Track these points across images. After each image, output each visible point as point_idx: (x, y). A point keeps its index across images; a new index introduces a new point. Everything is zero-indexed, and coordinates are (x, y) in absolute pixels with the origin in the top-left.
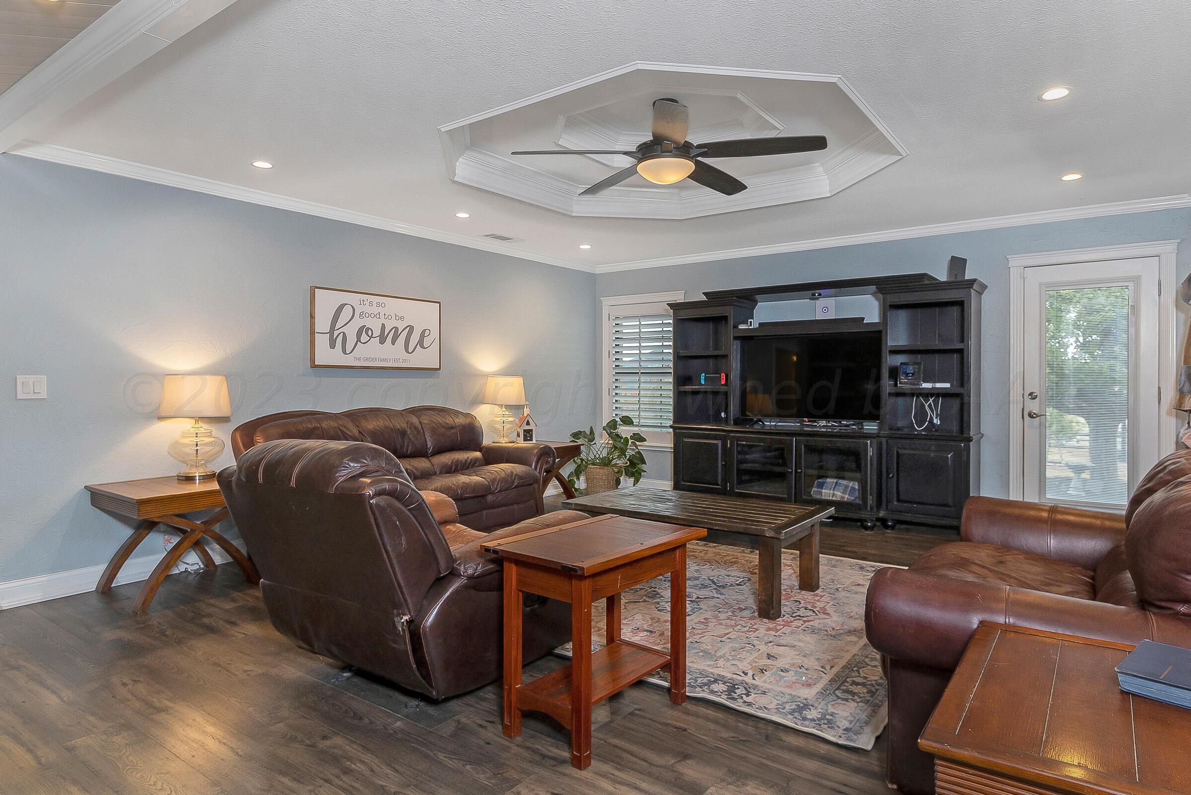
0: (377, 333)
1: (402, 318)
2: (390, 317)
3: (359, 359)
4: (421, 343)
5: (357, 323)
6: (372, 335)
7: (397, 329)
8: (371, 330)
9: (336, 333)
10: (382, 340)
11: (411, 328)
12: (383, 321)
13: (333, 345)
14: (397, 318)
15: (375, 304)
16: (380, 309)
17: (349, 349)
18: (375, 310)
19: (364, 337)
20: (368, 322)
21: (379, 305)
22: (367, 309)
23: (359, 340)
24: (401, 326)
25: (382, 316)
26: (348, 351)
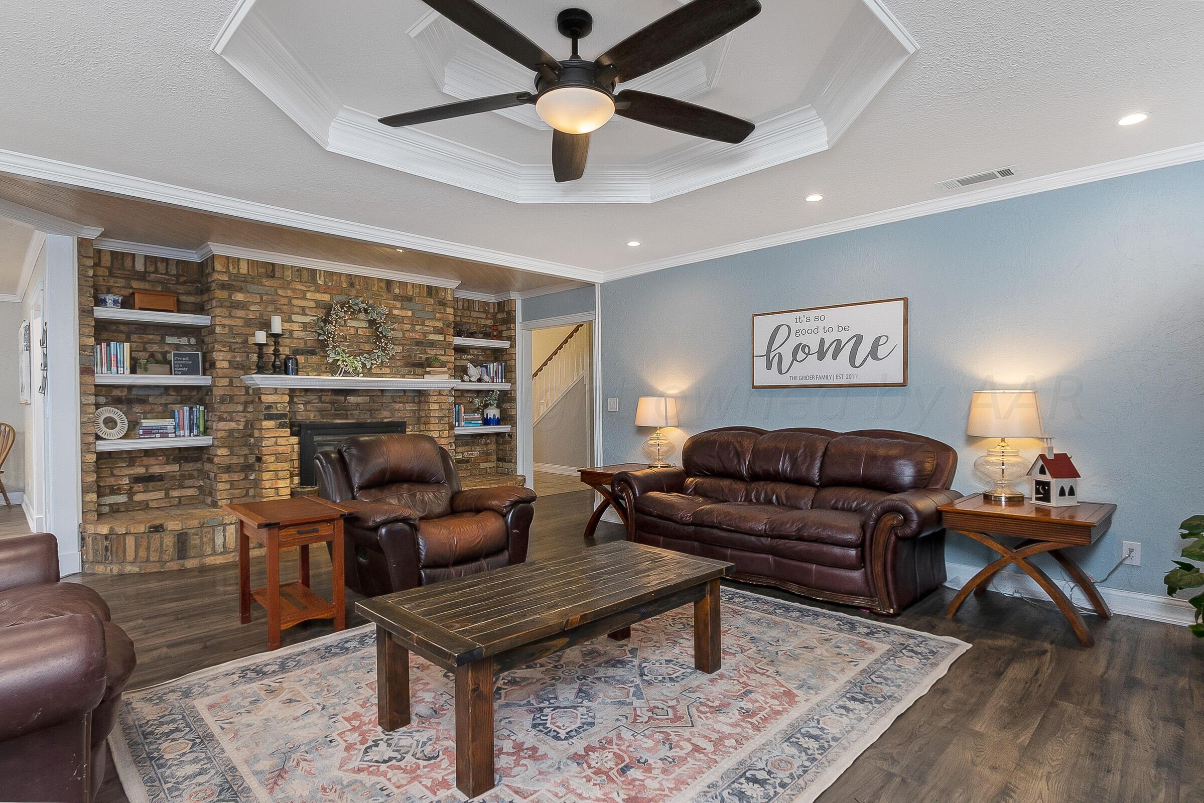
0: (815, 348)
1: (846, 328)
2: (830, 330)
3: (795, 378)
4: (873, 353)
5: (793, 342)
6: (809, 352)
7: (839, 341)
8: (808, 346)
9: (772, 355)
10: (821, 355)
11: (859, 339)
12: (822, 334)
13: (769, 366)
14: (840, 329)
15: (812, 319)
16: (820, 324)
17: (784, 368)
18: (812, 325)
19: (800, 355)
20: (804, 339)
21: (817, 319)
22: (805, 326)
23: (794, 358)
24: (844, 337)
25: (821, 330)
26: (784, 370)
